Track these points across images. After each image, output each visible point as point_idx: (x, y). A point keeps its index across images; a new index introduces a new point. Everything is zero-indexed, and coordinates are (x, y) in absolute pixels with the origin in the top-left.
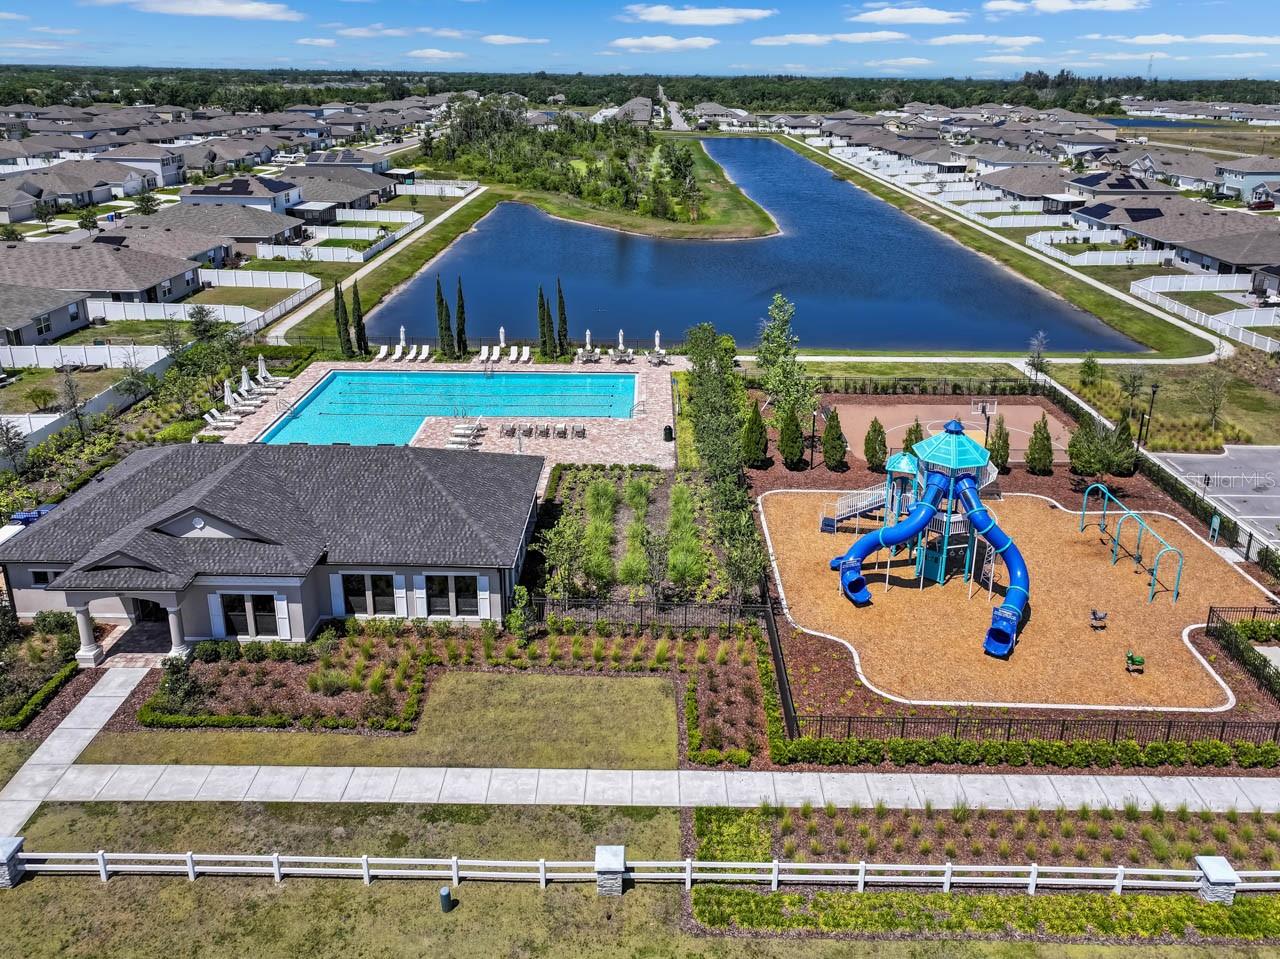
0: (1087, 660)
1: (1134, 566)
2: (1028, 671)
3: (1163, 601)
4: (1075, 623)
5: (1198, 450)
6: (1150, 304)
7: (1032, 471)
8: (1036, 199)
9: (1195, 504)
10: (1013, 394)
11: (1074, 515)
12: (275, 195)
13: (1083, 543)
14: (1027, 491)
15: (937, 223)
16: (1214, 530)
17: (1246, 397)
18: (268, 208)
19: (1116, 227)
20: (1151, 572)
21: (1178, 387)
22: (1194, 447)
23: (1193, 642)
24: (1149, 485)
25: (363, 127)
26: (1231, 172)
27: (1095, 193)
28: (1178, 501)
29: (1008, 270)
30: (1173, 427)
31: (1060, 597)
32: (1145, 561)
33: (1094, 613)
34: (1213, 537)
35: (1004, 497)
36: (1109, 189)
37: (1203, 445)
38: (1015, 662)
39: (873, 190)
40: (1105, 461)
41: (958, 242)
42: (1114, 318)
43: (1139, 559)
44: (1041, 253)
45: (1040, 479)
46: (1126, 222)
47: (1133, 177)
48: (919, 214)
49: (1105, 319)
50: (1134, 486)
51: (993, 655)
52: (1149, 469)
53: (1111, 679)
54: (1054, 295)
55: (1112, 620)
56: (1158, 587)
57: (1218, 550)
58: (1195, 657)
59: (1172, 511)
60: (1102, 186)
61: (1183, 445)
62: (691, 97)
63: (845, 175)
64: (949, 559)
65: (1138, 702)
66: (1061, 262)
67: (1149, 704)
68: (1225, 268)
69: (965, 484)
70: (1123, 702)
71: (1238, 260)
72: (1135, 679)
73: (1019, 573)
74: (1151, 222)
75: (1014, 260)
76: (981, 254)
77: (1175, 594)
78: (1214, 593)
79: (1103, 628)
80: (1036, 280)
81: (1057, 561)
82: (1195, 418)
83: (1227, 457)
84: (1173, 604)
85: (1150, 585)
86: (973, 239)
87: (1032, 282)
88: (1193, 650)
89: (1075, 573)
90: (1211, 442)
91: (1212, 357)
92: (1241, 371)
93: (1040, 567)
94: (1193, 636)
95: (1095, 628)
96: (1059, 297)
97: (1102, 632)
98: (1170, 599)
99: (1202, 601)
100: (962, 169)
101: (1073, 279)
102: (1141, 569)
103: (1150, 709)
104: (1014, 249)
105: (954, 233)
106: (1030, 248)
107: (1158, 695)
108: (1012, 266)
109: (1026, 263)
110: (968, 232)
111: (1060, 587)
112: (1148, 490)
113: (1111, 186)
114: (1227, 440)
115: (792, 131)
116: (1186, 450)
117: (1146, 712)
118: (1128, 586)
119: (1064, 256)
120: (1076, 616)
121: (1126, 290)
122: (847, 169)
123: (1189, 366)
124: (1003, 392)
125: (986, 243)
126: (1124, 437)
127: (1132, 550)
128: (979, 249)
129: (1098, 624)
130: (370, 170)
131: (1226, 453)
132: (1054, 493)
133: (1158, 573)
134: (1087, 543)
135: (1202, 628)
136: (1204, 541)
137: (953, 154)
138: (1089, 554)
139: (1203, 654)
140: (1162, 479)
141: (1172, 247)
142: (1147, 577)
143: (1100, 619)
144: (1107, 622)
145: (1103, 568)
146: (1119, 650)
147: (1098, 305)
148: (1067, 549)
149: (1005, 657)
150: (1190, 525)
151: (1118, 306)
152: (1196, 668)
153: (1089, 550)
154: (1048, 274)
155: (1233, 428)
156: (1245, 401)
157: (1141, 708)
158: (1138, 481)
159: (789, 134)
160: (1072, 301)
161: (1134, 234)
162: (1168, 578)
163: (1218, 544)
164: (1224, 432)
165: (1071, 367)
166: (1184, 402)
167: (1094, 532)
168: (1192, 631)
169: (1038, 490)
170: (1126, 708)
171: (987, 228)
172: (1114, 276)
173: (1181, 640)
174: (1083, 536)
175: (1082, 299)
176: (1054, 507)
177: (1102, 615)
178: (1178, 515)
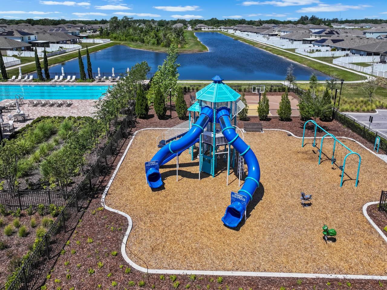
0: (295, 230)
1: (332, 165)
2: (251, 239)
3: (349, 186)
4: (291, 202)
5: (364, 111)
6: (340, 66)
7: (282, 119)
8: (300, 41)
9: (365, 133)
10: (279, 91)
11: (300, 139)
12: (23, 36)
13: (303, 153)
14: (278, 128)
15: (265, 49)
16: (377, 145)
17: (383, 92)
18: (20, 41)
19: (328, 46)
20: (341, 168)
21: (353, 90)
22: (362, 110)
23: (370, 215)
24: (340, 125)
25: (83, 28)
26: (368, 33)
27: (320, 36)
28: (356, 132)
29: (288, 59)
30: (351, 102)
31: (284, 184)
32: (338, 162)
33: (303, 195)
34: (376, 149)
35: (265, 131)
36: (325, 35)
37: (366, 109)
38: (244, 232)
39: (246, 42)
40: (317, 111)
41: (271, 53)
42: (326, 71)
43: (334, 161)
44: (301, 54)
45: (285, 123)
46: (331, 44)
47: (334, 31)
48: (259, 46)
49: (323, 72)
50: (332, 126)
51: (229, 227)
52: (340, 117)
53: (312, 246)
54: (304, 65)
55: (316, 199)
56: (346, 177)
57: (379, 156)
58: (373, 227)
59: (351, 137)
60: (323, 34)
61: (356, 109)
62: (195, 23)
63: (238, 38)
64: (217, 160)
65: (331, 270)
66: (308, 56)
67: (340, 272)
68: (369, 54)
69: (223, 112)
70: (319, 271)
71: (374, 51)
72: (330, 246)
73: (254, 168)
74: (340, 43)
75: (290, 56)
76: (279, 56)
77: (356, 182)
78: (380, 181)
79: (309, 205)
80: (298, 62)
81: (287, 162)
82: (361, 99)
83: (377, 114)
84: (355, 188)
85: (341, 176)
86: (277, 52)
87: (296, 62)
88: (371, 221)
89: (296, 169)
90: (369, 108)
91: (367, 81)
92: (380, 84)
93: (275, 166)
94: (369, 210)
95: (305, 205)
96: (305, 66)
97: (308, 208)
98: (354, 185)
99: (373, 186)
100: (276, 35)
101: (311, 60)
102: (335, 167)
103: (341, 277)
104: (290, 53)
105: (270, 51)
106: (297, 53)
107: (347, 261)
108: (289, 58)
109: (294, 57)
110: (275, 50)
111: (286, 177)
112: (340, 127)
113: (326, 34)
114: (377, 108)
115: (225, 30)
116: (358, 111)
117: (337, 280)
118: (327, 177)
119: (308, 54)
120: (292, 197)
121: (331, 63)
122: (239, 37)
123: (357, 83)
124: (275, 91)
125: (281, 53)
126: (326, 98)
127: (330, 156)
128: (278, 54)
129: (306, 203)
130: (71, 34)
131: (377, 113)
132: (290, 129)
133: (346, 169)
134: (306, 153)
135: (375, 205)
136: (371, 151)
137: (274, 31)
138: (306, 159)
139: (378, 225)
140: (347, 121)
141: (349, 50)
142: (339, 171)
143: (307, 199)
144: (312, 201)
145: (313, 166)
146: (319, 222)
147: (320, 67)
148: (294, 156)
149: (237, 228)
150: (362, 143)
151: (328, 67)
152: (374, 237)
153: (306, 156)
154: (302, 60)
155: (380, 102)
156: (383, 94)
157: (333, 276)
158: (334, 124)
159: (223, 31)
160: (310, 67)
161: (335, 47)
162: (351, 172)
163: (379, 153)
164: (375, 104)
165: (307, 84)
166: (356, 94)
167: (310, 147)
168: (369, 207)
169: (283, 127)
170: (321, 276)
171: (282, 49)
172: (327, 59)
173: (362, 213)
174: (303, 149)
175: (315, 66)
176: (290, 135)
177: (308, 196)
178: (356, 138)
